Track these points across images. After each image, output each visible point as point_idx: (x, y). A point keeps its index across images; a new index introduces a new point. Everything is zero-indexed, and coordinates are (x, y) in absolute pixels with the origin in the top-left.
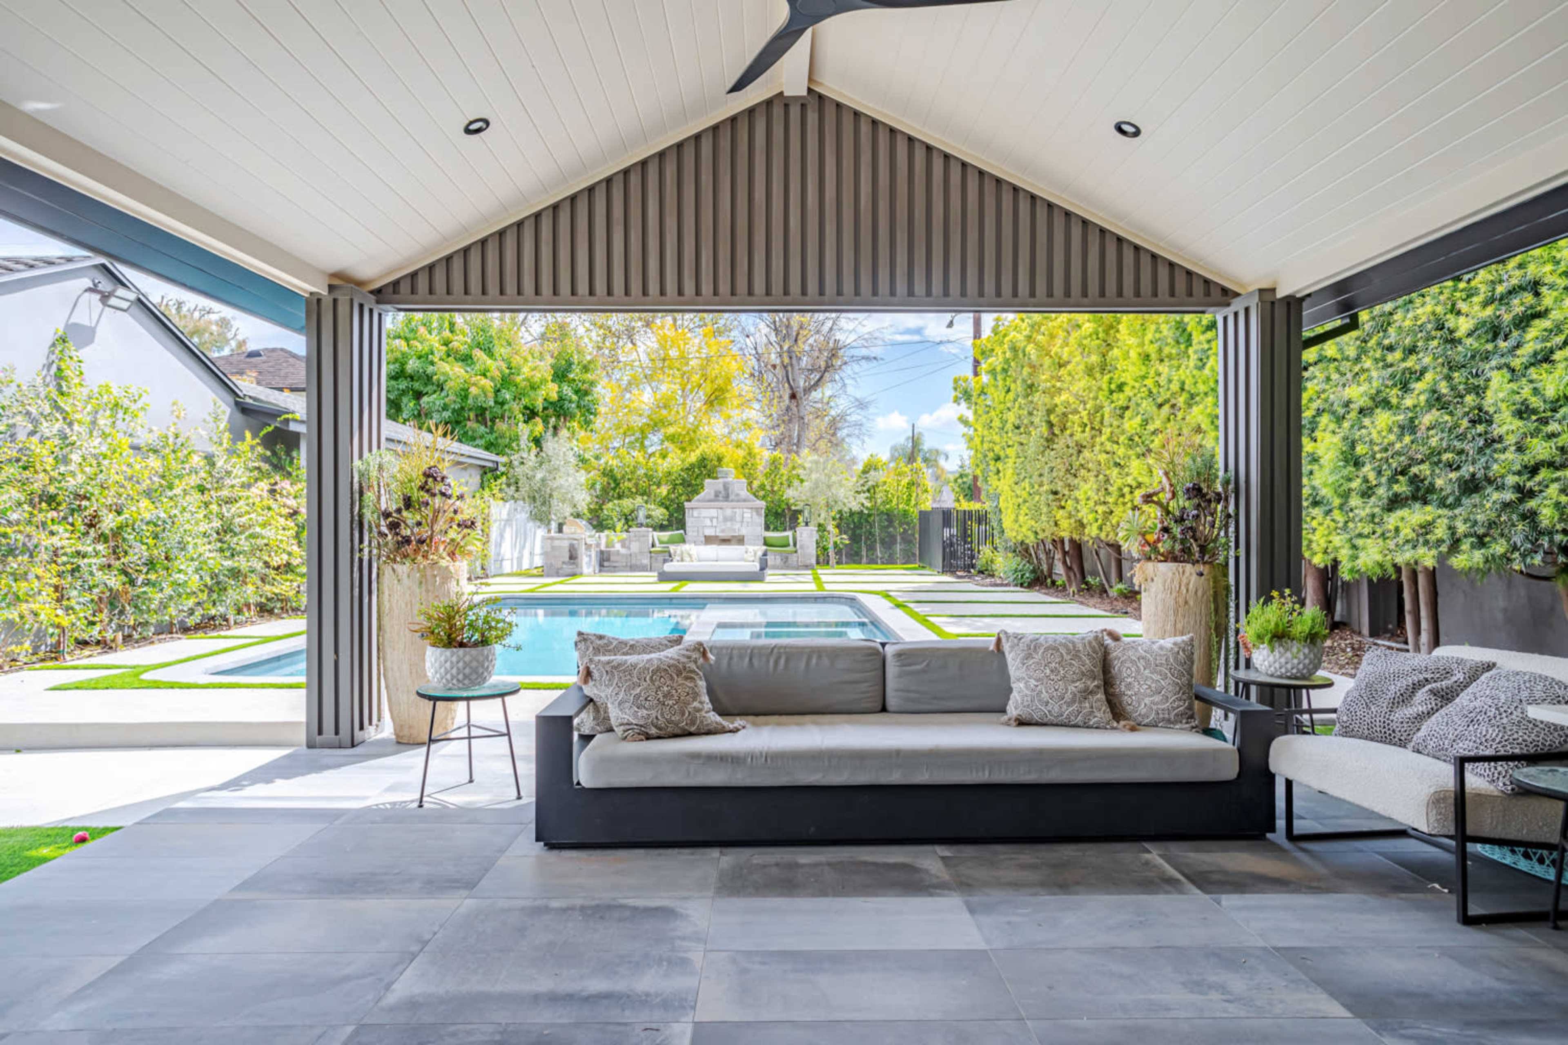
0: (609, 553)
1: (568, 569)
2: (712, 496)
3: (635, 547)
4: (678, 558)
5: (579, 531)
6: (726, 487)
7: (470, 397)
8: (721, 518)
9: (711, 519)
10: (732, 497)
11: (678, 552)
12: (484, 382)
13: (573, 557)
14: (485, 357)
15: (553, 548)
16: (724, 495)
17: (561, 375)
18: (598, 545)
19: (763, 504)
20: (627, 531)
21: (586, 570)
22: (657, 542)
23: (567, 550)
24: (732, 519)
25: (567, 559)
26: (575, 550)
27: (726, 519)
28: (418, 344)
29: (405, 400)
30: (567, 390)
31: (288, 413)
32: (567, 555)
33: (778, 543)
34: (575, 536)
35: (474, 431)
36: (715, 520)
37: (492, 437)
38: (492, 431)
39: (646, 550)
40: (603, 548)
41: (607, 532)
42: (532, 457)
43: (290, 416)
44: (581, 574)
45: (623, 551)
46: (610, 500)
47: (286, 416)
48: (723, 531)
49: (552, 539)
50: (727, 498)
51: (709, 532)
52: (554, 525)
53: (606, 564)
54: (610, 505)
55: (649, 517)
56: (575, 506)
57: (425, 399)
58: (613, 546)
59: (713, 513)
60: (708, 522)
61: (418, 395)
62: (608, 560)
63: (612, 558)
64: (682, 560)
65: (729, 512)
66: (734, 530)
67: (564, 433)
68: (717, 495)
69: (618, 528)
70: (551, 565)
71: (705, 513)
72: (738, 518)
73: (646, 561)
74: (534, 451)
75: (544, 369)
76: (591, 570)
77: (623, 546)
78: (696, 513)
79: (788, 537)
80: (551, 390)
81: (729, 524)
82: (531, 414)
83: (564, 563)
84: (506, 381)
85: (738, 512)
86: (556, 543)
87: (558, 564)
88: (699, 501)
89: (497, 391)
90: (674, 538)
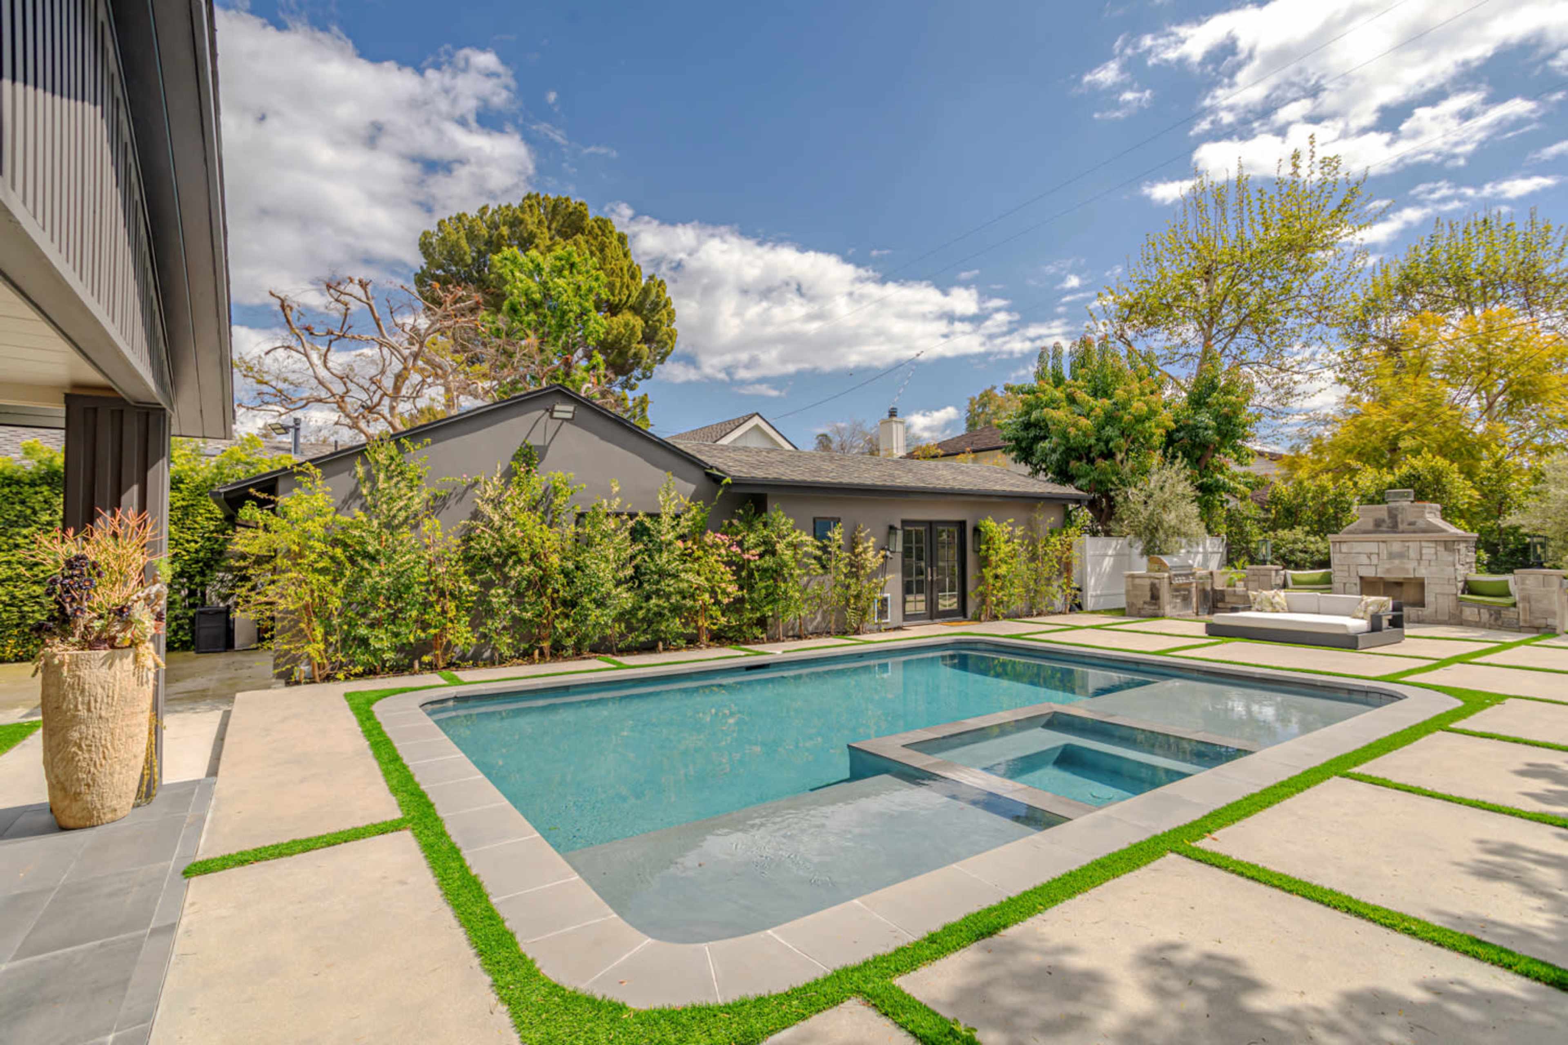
0: (1227, 592)
1: (1149, 609)
2: (1370, 526)
4: (1258, 606)
5: (1162, 568)
6: (1392, 513)
8: (1384, 554)
9: (1369, 556)
10: (1401, 527)
11: (1258, 599)
12: (1084, 422)
15: (1134, 586)
16: (1390, 524)
20: (1245, 568)
21: (1169, 612)
22: (1290, 582)
23: (1148, 588)
24: (1401, 555)
25: (1148, 599)
26: (1158, 590)
27: (1391, 556)
32: (1149, 594)
33: (1492, 590)
36: (1374, 558)
40: (1218, 588)
44: (1163, 616)
45: (1241, 590)
48: (1388, 571)
49: (1133, 577)
50: (1394, 528)
51: (1369, 572)
53: (1220, 605)
58: (1231, 585)
59: (1372, 547)
60: (1364, 559)
62: (1222, 600)
63: (1227, 599)
65: (1396, 547)
66: (1406, 569)
68: (1378, 523)
70: (1133, 604)
71: (1358, 547)
72: (1413, 554)
78: (1345, 548)
79: (1507, 581)
81: (1397, 562)
83: (1145, 603)
85: (1413, 547)
86: (1137, 581)
87: (1140, 604)
88: (1350, 532)
89: (1101, 428)
90: (1317, 578)
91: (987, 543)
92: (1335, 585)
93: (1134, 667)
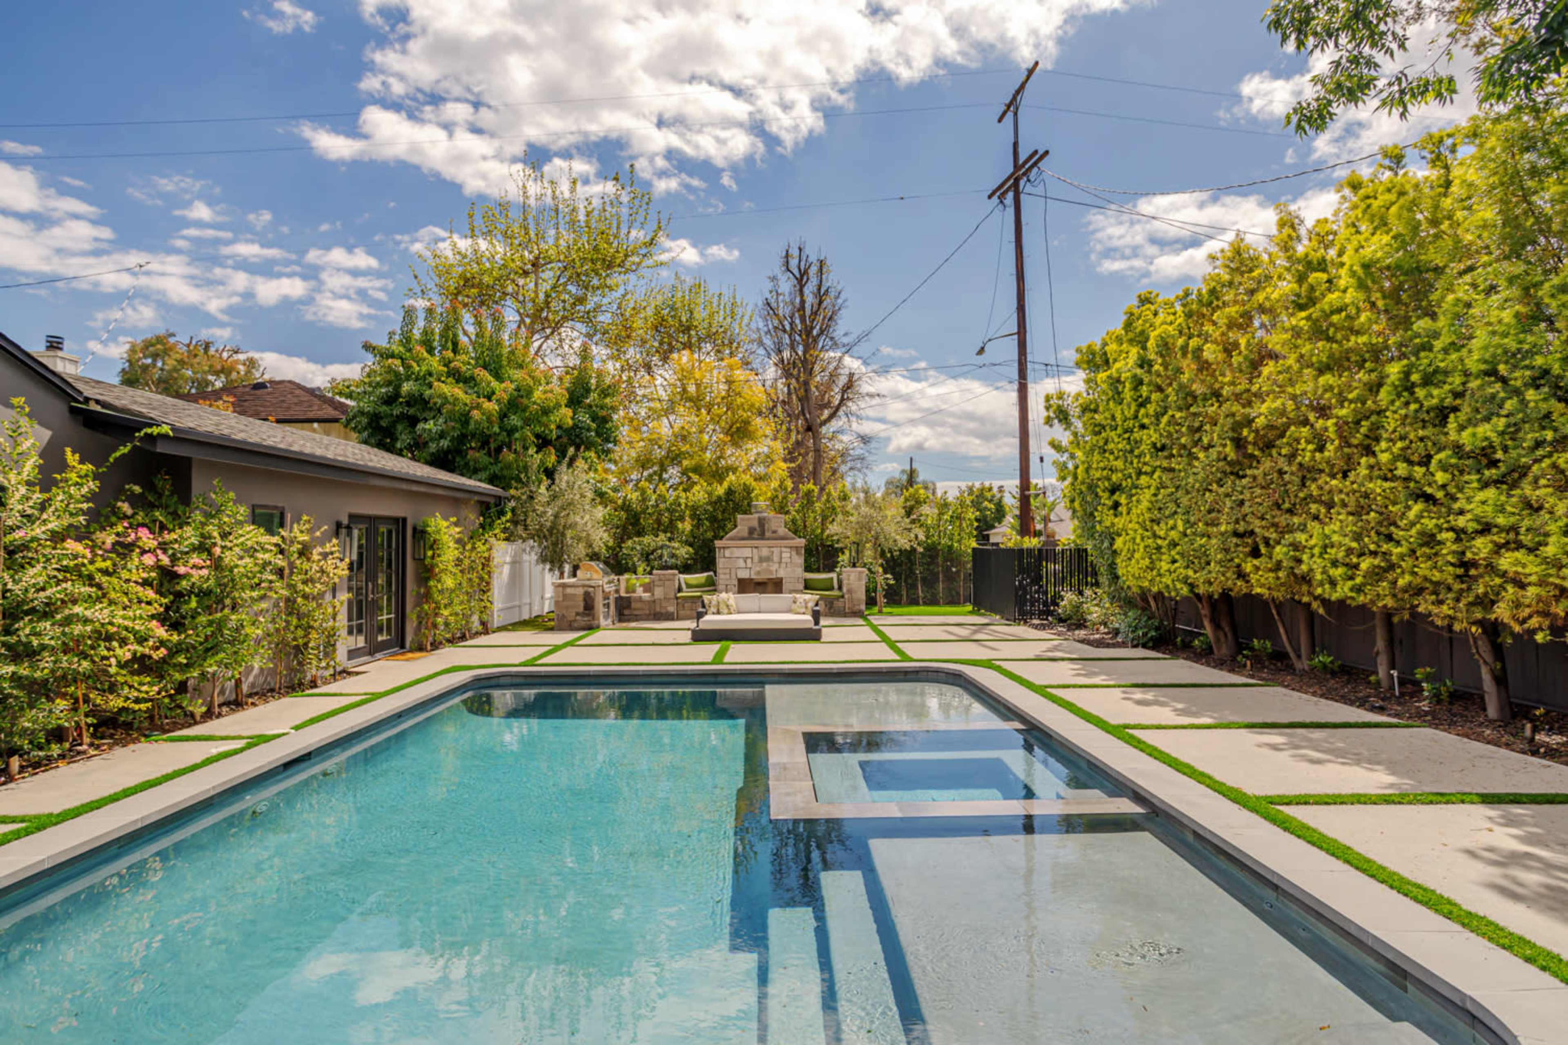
0: (628, 599)
1: (582, 621)
2: (746, 534)
3: (659, 592)
4: (713, 609)
5: (595, 576)
6: (762, 522)
7: (472, 423)
8: (756, 559)
9: (745, 560)
10: (768, 534)
11: (714, 603)
12: (487, 405)
13: (589, 606)
14: (490, 378)
15: (565, 596)
16: (759, 532)
17: (575, 400)
18: (617, 591)
19: (802, 542)
20: (650, 573)
21: (603, 622)
22: (684, 586)
23: (581, 598)
24: (768, 559)
25: (581, 609)
26: (591, 598)
27: (762, 560)
28: (414, 365)
29: (400, 427)
30: (584, 418)
31: (150, 425)
32: (581, 605)
33: (821, 586)
34: (592, 583)
35: (476, 461)
36: (749, 562)
37: (496, 469)
38: (497, 461)
39: (672, 595)
40: (623, 594)
41: (626, 576)
42: (543, 489)
43: (155, 430)
44: (598, 627)
45: (646, 596)
46: (630, 538)
47: (149, 431)
48: (759, 573)
49: (564, 586)
50: (762, 536)
51: (744, 574)
52: (567, 568)
53: (626, 612)
54: (629, 543)
55: (673, 556)
56: (590, 546)
57: (420, 426)
58: (634, 591)
59: (747, 552)
60: (741, 563)
61: (413, 421)
62: (629, 607)
63: (633, 605)
64: (718, 613)
65: (765, 552)
66: (771, 572)
67: (580, 464)
68: (751, 531)
69: (640, 570)
70: (562, 617)
71: (737, 552)
72: (776, 558)
73: (671, 609)
74: (546, 482)
75: (558, 391)
76: (609, 621)
77: (645, 591)
78: (727, 553)
79: (831, 578)
80: (565, 415)
81: (765, 565)
82: (543, 443)
83: (577, 614)
84: (514, 404)
85: (776, 551)
86: (569, 591)
87: (571, 615)
88: (731, 539)
89: (503, 416)
90: (703, 581)
91: (431, 548)
92: (720, 587)
93: (712, 679)
